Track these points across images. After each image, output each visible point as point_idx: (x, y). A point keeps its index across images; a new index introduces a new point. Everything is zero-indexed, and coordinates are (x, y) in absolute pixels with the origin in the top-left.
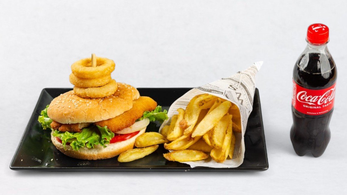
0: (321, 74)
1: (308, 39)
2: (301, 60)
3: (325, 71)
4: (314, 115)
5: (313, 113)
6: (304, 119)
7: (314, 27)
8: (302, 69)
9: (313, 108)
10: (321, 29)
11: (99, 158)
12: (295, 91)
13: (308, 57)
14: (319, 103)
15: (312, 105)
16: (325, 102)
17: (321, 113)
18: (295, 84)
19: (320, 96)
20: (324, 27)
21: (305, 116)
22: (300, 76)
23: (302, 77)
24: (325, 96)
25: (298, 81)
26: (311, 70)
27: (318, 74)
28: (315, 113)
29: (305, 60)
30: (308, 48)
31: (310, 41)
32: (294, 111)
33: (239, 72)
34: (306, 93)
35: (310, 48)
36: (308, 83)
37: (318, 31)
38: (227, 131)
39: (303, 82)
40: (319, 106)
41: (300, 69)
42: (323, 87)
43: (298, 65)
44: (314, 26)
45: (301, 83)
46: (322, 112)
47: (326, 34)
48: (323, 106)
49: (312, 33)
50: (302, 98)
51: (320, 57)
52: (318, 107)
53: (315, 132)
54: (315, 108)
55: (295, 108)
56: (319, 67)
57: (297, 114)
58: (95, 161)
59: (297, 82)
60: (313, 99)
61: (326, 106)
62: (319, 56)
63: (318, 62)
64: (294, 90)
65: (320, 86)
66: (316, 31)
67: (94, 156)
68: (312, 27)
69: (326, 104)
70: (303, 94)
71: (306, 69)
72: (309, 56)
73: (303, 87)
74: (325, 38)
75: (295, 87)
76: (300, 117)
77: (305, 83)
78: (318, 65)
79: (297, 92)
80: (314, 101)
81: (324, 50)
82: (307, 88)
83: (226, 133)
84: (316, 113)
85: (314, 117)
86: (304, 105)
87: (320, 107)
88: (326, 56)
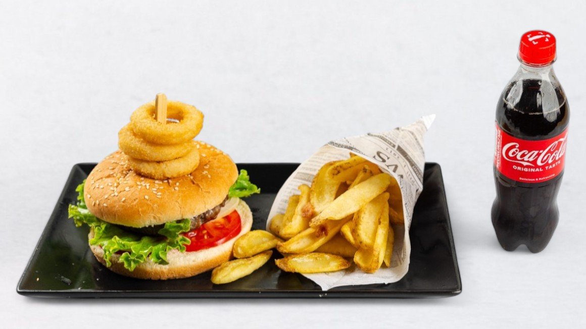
0: (543, 114)
1: (521, 56)
2: (509, 91)
3: (549, 109)
4: (531, 183)
5: (530, 180)
6: (513, 189)
7: (531, 37)
8: (511, 105)
9: (529, 171)
10: (543, 39)
11: (171, 276)
12: (499, 143)
13: (522, 86)
14: (539, 163)
15: (528, 167)
16: (550, 161)
17: (542, 179)
18: (500, 131)
19: (541, 152)
20: (548, 36)
21: (516, 185)
22: (508, 118)
23: (510, 120)
24: (549, 152)
25: (505, 126)
26: (527, 108)
27: (538, 114)
28: (532, 180)
29: (516, 90)
30: (521, 72)
31: (525, 59)
32: (498, 176)
33: (398, 129)
34: (517, 146)
35: (524, 72)
36: (521, 130)
37: (537, 43)
38: (381, 220)
39: (512, 128)
40: (539, 167)
41: (508, 106)
42: (546, 137)
43: (504, 99)
44: (530, 35)
45: (509, 130)
46: (544, 178)
47: (551, 48)
48: (547, 168)
49: (527, 46)
50: (510, 154)
51: (541, 87)
52: (537, 170)
53: (532, 211)
54: (533, 170)
55: (500, 171)
56: (539, 102)
57: (504, 180)
58: (164, 281)
59: (503, 128)
60: (530, 156)
61: (551, 167)
62: (540, 84)
63: (538, 94)
64: (498, 141)
65: (542, 135)
66: (535, 43)
67: (163, 272)
68: (529, 36)
69: (552, 164)
70: (513, 147)
71: (517, 106)
72: (523, 84)
73: (513, 136)
74: (550, 55)
75: (499, 136)
76: (508, 186)
77: (517, 130)
78: (538, 100)
79: (503, 145)
80: (531, 159)
81: (547, 73)
82: (520, 138)
83: (380, 223)
84: (534, 180)
85: (531, 186)
86: (514, 167)
87: (541, 170)
88: (551, 84)
